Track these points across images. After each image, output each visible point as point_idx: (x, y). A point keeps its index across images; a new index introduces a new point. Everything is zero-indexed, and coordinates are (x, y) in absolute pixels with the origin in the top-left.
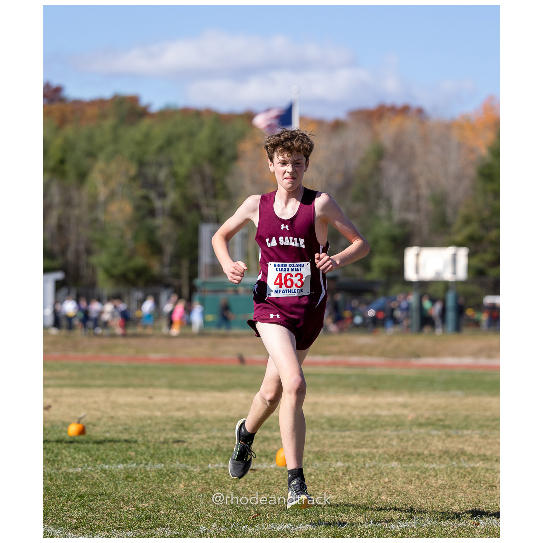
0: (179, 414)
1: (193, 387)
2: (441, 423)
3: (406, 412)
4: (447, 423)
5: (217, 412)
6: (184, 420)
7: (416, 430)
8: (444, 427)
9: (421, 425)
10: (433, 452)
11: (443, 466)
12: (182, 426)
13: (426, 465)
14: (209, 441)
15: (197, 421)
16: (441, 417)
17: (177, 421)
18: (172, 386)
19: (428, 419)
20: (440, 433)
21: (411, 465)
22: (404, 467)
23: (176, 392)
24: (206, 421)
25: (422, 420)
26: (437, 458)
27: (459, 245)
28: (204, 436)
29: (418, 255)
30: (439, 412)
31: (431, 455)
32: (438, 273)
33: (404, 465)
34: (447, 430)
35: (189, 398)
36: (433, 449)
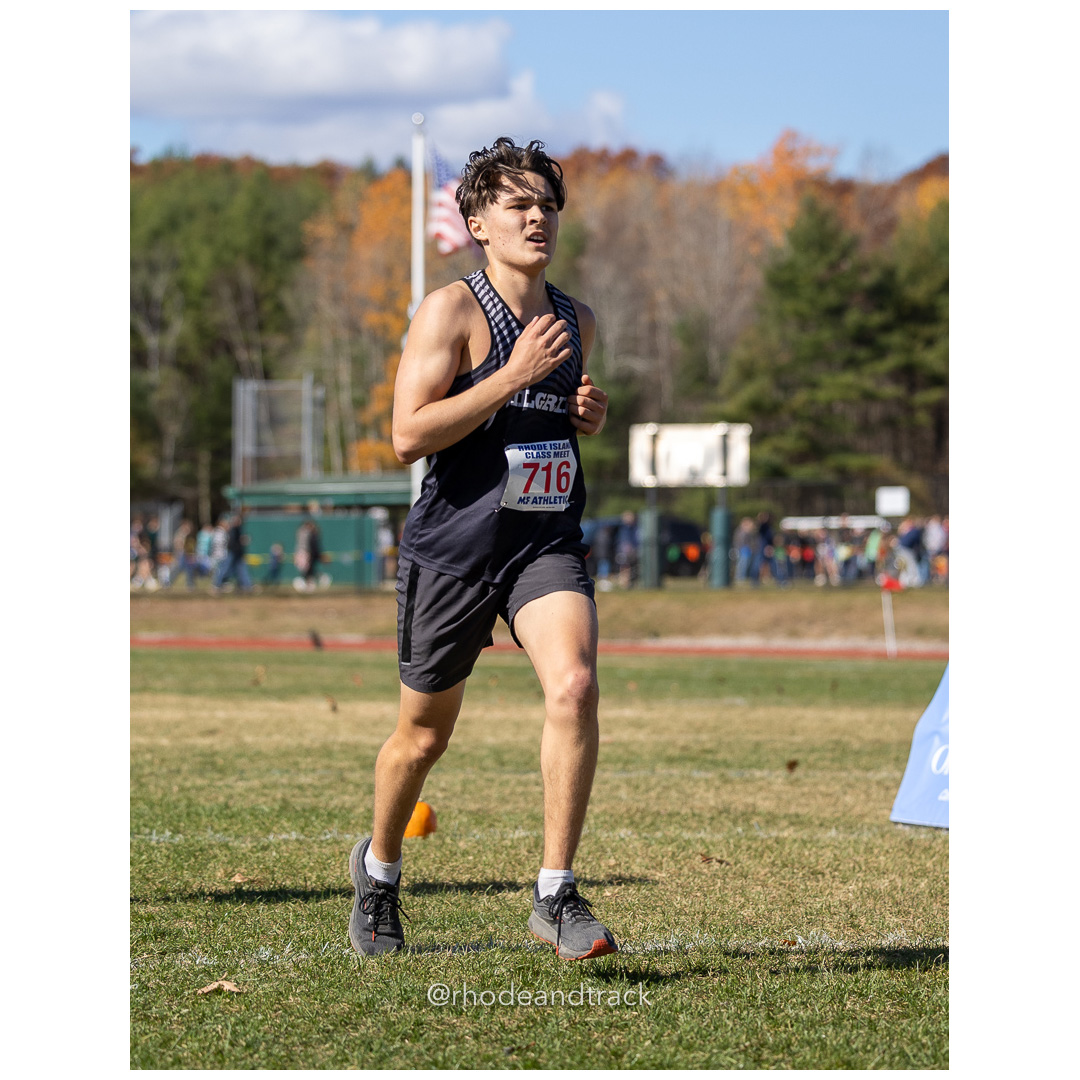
0: (204, 742)
1: (228, 691)
2: (710, 757)
3: (641, 736)
4: (720, 757)
5: (277, 738)
6: (214, 754)
7: (662, 770)
8: (715, 764)
9: (671, 761)
10: (697, 811)
11: (718, 837)
12: (213, 764)
13: (687, 835)
14: (266, 791)
15: (240, 756)
16: (708, 746)
17: (202, 754)
18: (188, 690)
19: (684, 748)
20: (710, 775)
21: (659, 834)
22: (646, 838)
23: (195, 701)
24: (259, 754)
25: (673, 752)
26: (707, 821)
27: (733, 419)
28: (256, 783)
29: (655, 438)
30: (704, 737)
31: (694, 815)
32: (694, 473)
33: (644, 834)
34: (722, 770)
35: (220, 712)
36: (698, 804)
